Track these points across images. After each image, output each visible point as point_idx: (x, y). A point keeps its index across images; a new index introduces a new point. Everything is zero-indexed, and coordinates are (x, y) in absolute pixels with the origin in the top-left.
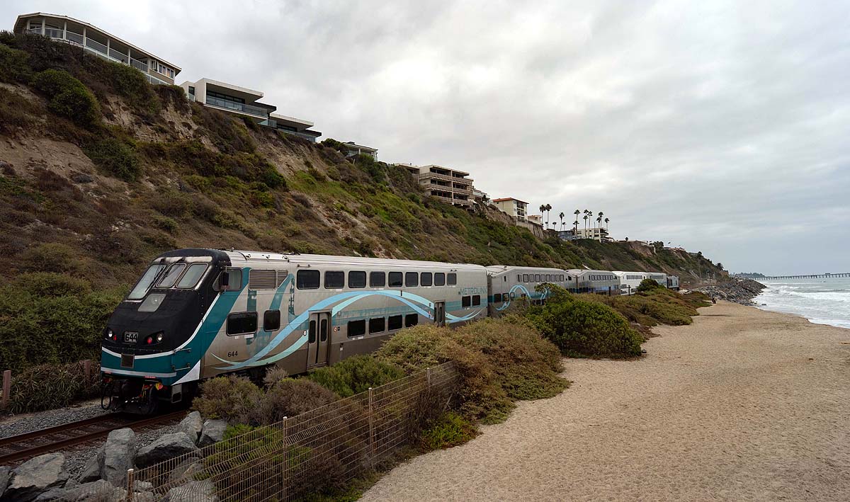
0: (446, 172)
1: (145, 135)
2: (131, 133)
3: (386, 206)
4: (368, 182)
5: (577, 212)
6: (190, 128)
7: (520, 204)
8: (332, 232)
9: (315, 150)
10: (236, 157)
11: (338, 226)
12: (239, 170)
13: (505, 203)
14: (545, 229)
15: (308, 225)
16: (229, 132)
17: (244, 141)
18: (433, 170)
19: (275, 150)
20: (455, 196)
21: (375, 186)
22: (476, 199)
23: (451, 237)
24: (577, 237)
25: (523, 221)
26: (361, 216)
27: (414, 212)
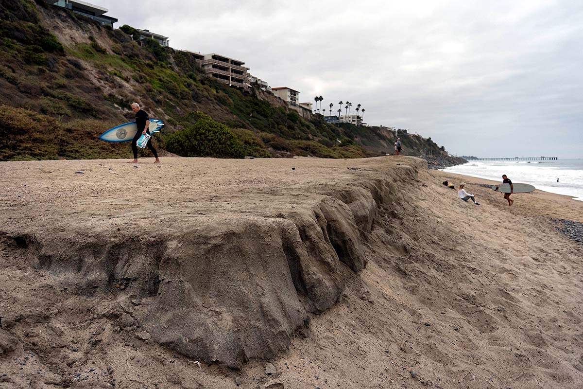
0: (225, 60)
3: (161, 78)
4: (150, 59)
5: (341, 103)
7: (293, 93)
8: (98, 89)
9: (103, 30)
10: (15, 24)
11: (106, 86)
12: (17, 34)
13: (282, 91)
14: (314, 113)
15: (77, 82)
16: (14, 5)
17: (29, 13)
18: (215, 57)
19: (61, 24)
20: (233, 79)
21: (156, 63)
22: (251, 84)
23: (217, 107)
24: (340, 121)
25: (295, 105)
26: (132, 82)
27: (189, 86)
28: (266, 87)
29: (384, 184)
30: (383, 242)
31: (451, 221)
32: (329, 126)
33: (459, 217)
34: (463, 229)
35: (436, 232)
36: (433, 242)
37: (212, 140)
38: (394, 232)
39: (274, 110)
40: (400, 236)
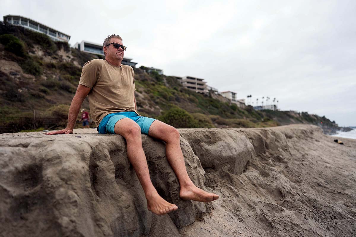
0: (194, 79)
1: (48, 60)
2: (41, 59)
3: (159, 90)
4: (154, 81)
5: (263, 98)
6: (70, 58)
7: (233, 94)
13: (226, 93)
14: (246, 105)
18: (188, 78)
20: (198, 89)
21: (156, 83)
22: (209, 90)
23: (189, 104)
24: (263, 108)
25: (235, 101)
26: (144, 93)
27: (173, 93)
28: (217, 91)
29: (270, 133)
30: (254, 185)
31: (340, 166)
32: (256, 112)
33: (348, 163)
34: (352, 173)
35: (322, 175)
36: (319, 185)
37: (178, 119)
38: (271, 174)
39: (222, 104)
40: (276, 178)
